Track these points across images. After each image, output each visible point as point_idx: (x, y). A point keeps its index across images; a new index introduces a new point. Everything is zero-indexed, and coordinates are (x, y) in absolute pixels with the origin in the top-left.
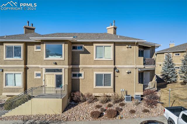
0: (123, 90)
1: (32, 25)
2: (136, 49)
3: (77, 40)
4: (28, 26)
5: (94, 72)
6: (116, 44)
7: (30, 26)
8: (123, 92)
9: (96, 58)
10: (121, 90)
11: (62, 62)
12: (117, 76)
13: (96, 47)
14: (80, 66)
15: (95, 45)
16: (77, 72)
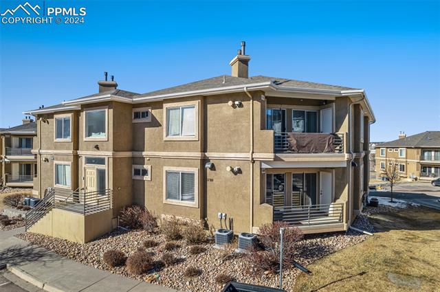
0: (224, 214)
1: (113, 79)
2: (253, 108)
3: (134, 100)
4: (106, 80)
5: (164, 167)
6: (208, 101)
7: (110, 81)
8: (223, 221)
9: (167, 135)
10: (219, 214)
11: (105, 144)
12: (212, 180)
13: (168, 110)
14: (144, 153)
15: (166, 106)
16: (141, 166)
